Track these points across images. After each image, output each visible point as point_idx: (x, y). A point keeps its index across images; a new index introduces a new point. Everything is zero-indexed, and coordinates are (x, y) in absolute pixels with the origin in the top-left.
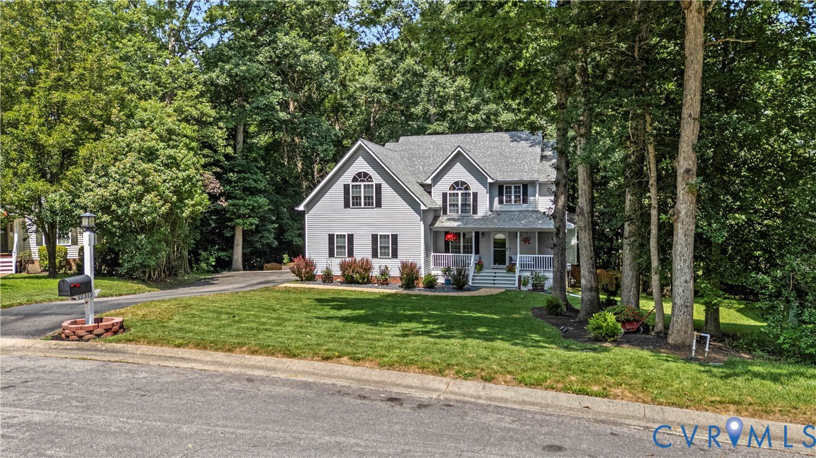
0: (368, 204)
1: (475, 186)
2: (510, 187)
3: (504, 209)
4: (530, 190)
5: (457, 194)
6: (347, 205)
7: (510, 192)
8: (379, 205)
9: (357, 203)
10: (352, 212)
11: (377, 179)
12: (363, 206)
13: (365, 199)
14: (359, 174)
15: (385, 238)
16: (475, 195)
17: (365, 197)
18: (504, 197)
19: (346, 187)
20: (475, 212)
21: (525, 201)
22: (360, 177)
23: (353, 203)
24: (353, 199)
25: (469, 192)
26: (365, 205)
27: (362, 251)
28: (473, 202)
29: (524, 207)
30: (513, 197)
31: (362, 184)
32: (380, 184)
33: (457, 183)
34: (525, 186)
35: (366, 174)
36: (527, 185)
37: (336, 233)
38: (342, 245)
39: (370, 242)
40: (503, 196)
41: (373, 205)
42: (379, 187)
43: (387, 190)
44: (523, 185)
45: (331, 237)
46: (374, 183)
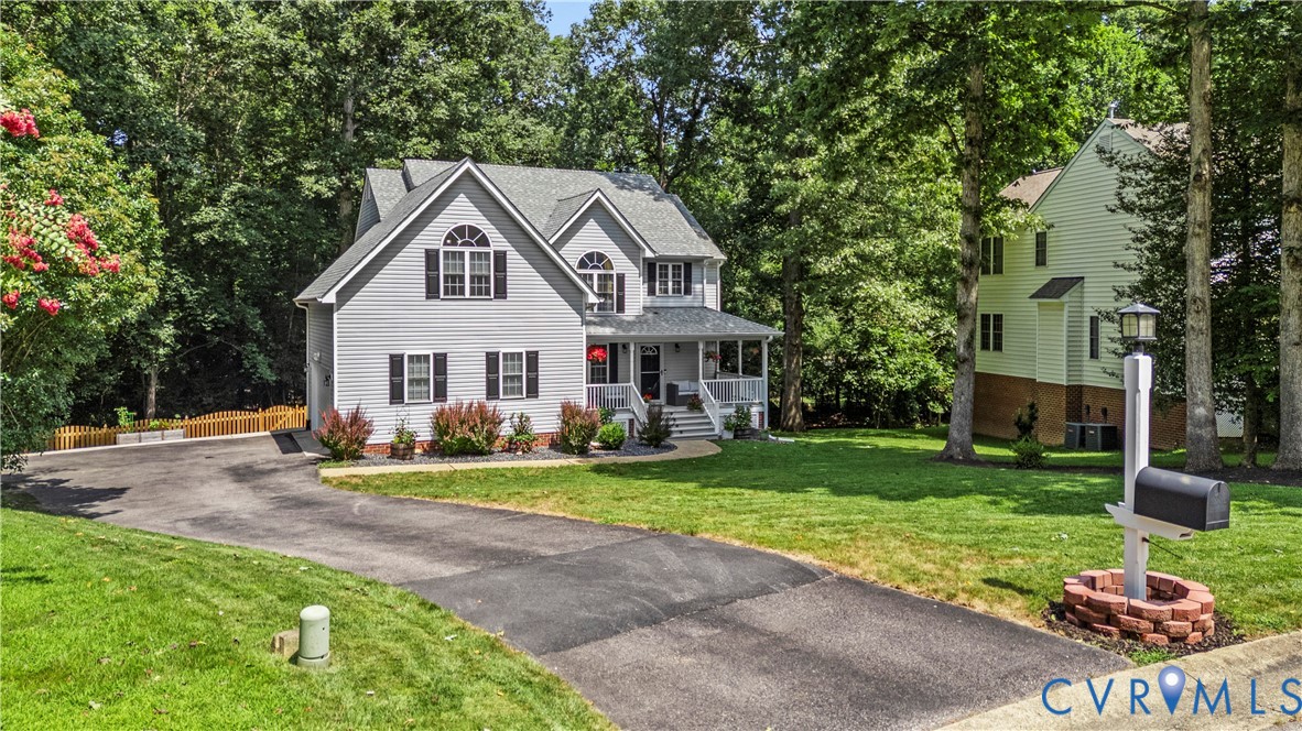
0: (480, 290)
1: (621, 263)
2: (667, 267)
3: (658, 304)
4: (695, 273)
5: (591, 276)
6: (432, 292)
7: (666, 276)
8: (501, 292)
9: (455, 287)
10: (444, 308)
11: (498, 242)
12: (467, 295)
13: (472, 282)
14: (460, 230)
15: (513, 359)
16: (621, 278)
17: (472, 277)
18: (657, 283)
19: (431, 257)
20: (621, 308)
21: (688, 291)
22: (462, 237)
23: (446, 288)
24: (446, 281)
25: (611, 272)
26: (472, 293)
27: (466, 388)
28: (618, 290)
29: (688, 300)
30: (670, 284)
31: (467, 250)
32: (505, 253)
33: (590, 256)
34: (688, 266)
35: (474, 231)
36: (690, 264)
37: (408, 353)
38: (424, 376)
39: (481, 367)
40: (655, 281)
41: (488, 293)
42: (501, 258)
43: (517, 264)
44: (685, 264)
45: (396, 363)
46: (491, 250)
